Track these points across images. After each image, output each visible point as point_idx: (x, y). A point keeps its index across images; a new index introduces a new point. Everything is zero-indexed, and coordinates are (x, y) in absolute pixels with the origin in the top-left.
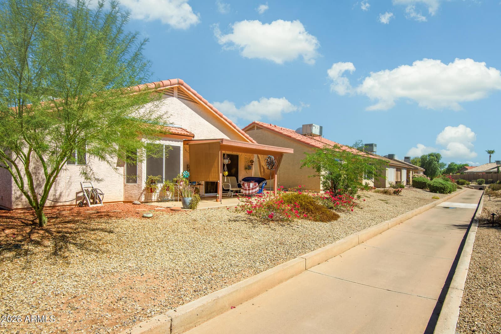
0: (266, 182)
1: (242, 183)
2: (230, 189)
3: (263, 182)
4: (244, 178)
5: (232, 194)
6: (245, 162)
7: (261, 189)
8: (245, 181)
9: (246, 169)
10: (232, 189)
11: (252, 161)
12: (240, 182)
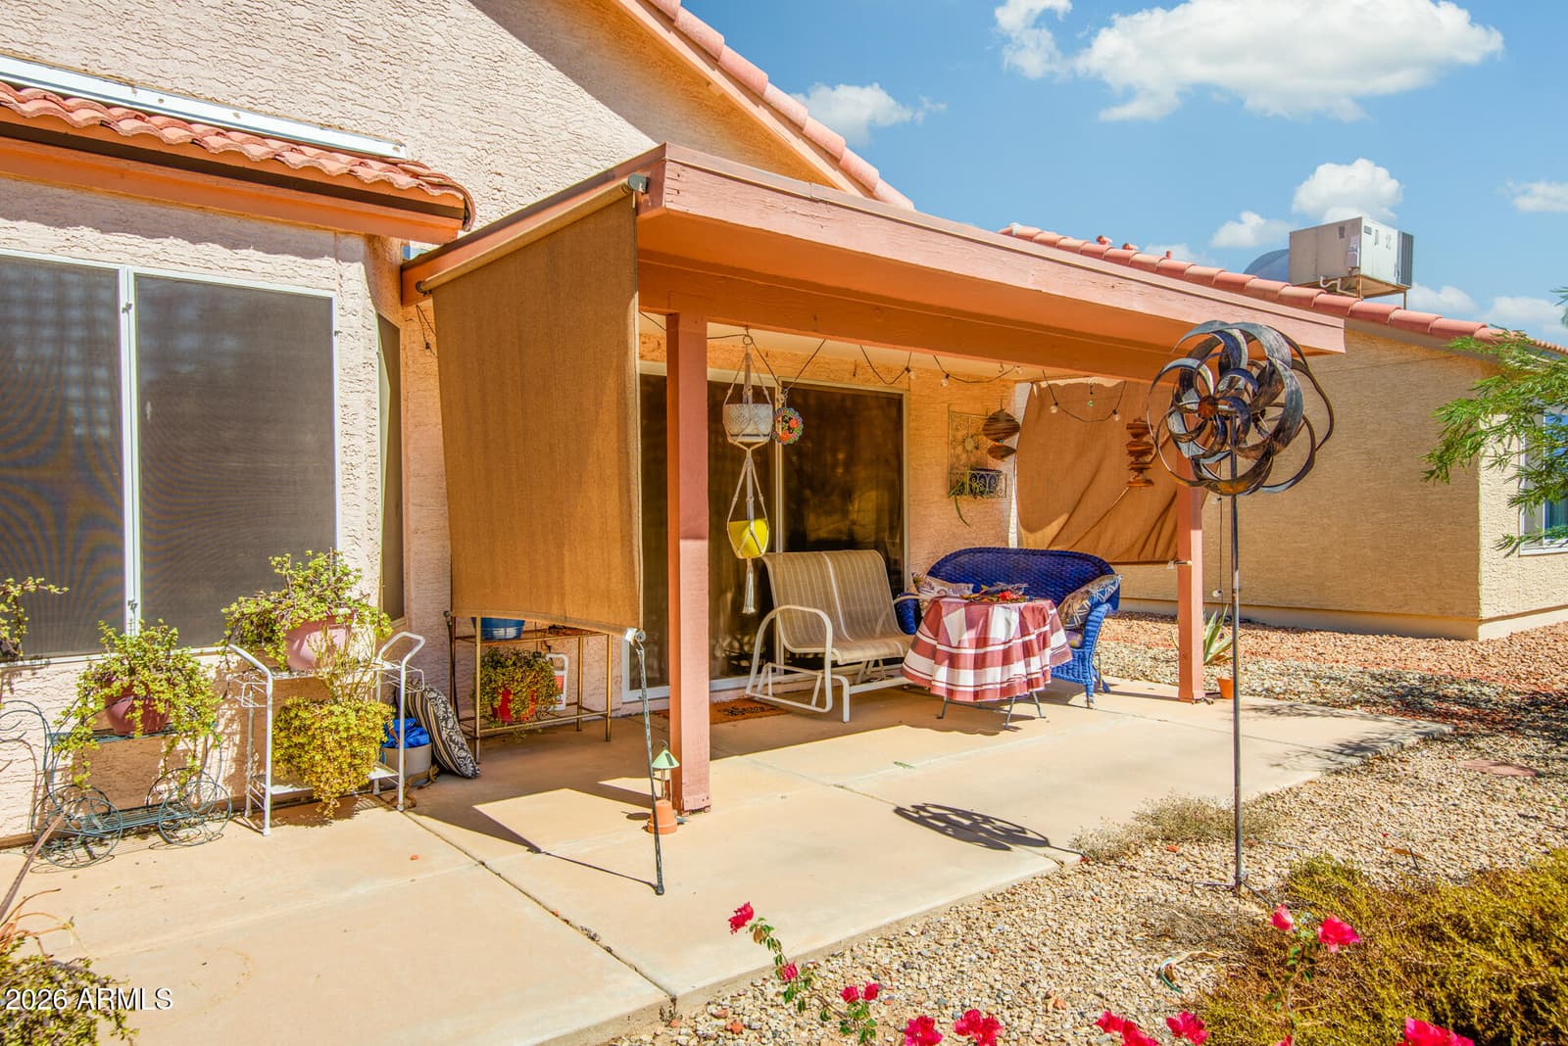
0: (1112, 589)
1: (926, 596)
2: (830, 653)
3: (1095, 589)
4: (946, 560)
5: (848, 691)
6: (953, 442)
7: (1077, 639)
8: (951, 579)
9: (961, 492)
10: (843, 657)
11: (1001, 425)
12: (913, 590)
